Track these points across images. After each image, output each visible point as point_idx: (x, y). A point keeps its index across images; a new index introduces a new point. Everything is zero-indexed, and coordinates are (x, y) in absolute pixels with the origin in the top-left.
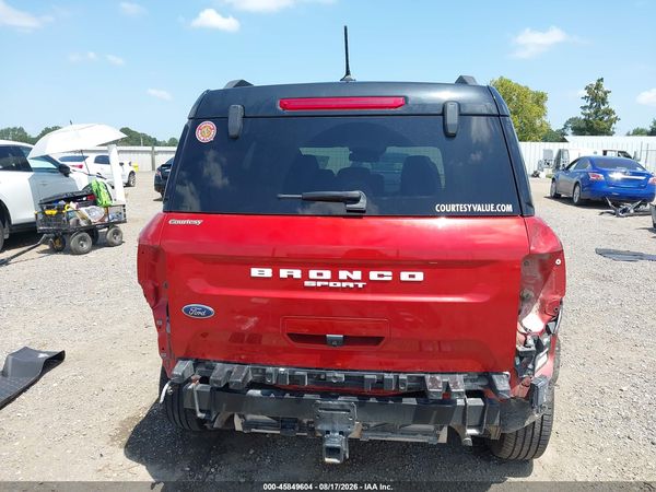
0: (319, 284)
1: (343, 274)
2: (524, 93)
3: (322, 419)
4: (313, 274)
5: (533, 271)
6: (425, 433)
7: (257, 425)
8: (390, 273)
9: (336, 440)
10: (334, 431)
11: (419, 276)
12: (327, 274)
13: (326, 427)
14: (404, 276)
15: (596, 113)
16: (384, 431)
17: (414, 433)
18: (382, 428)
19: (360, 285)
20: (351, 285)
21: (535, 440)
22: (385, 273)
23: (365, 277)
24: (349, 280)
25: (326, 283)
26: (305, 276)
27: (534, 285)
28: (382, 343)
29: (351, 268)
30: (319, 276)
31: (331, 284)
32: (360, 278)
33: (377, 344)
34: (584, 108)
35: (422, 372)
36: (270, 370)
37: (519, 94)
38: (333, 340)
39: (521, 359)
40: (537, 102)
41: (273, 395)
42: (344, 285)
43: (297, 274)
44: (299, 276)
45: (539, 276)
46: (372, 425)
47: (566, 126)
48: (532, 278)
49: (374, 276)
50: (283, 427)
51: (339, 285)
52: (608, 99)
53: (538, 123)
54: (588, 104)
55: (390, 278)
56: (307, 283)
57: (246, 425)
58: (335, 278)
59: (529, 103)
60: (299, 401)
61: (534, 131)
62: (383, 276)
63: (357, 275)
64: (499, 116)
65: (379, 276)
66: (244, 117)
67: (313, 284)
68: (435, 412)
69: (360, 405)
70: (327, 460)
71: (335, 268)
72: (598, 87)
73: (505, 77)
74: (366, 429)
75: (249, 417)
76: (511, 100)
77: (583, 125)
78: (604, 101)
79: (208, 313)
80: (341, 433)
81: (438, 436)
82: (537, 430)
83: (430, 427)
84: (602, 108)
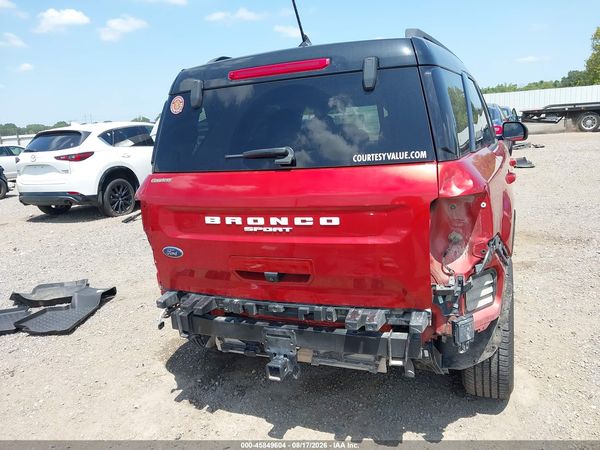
0: (256, 229)
1: (273, 221)
3: (270, 344)
4: (250, 221)
5: (460, 214)
6: (367, 363)
7: (232, 346)
8: (311, 219)
9: (278, 362)
10: (280, 354)
11: (336, 221)
12: (261, 221)
13: (273, 350)
14: (323, 221)
16: (331, 358)
17: (357, 362)
18: (330, 356)
19: (288, 230)
20: (280, 230)
21: (494, 380)
22: (307, 219)
23: (291, 223)
24: (279, 225)
25: (261, 229)
26: (245, 223)
27: (463, 228)
28: (310, 280)
29: (279, 215)
30: (255, 223)
31: (265, 229)
32: (286, 223)
33: (307, 281)
35: (347, 306)
36: (227, 300)
38: (270, 276)
39: (444, 297)
41: (233, 321)
42: (275, 230)
43: (238, 221)
44: (240, 223)
45: (466, 220)
46: (322, 352)
48: (459, 221)
49: (298, 221)
50: (246, 349)
51: (271, 229)
55: (311, 223)
56: (246, 229)
57: (224, 346)
58: (267, 224)
60: (252, 328)
62: (305, 221)
63: (284, 221)
64: (418, 66)
65: (303, 221)
66: (203, 90)
67: (251, 229)
68: (362, 343)
69: (299, 333)
70: (271, 377)
71: (267, 215)
74: (317, 355)
75: (227, 340)
79: (179, 254)
80: (285, 356)
81: (377, 366)
82: (494, 369)
83: (369, 357)
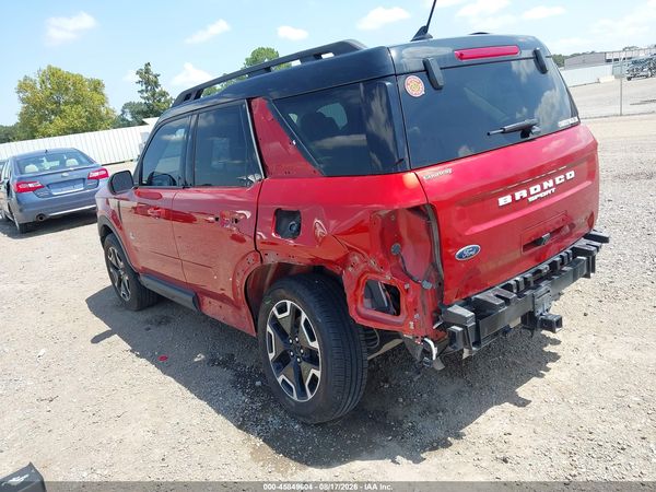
0: (536, 197)
2: (78, 81)
3: (538, 306)
4: (532, 190)
12: (538, 188)
13: (540, 311)
15: (153, 96)
19: (554, 190)
20: (550, 192)
24: (548, 188)
25: (539, 195)
26: (529, 194)
30: (535, 191)
32: (552, 185)
34: (141, 92)
37: (74, 83)
40: (95, 89)
43: (524, 193)
44: (526, 195)
47: (124, 112)
51: (545, 194)
52: (160, 82)
53: (103, 111)
54: (144, 88)
55: (564, 180)
56: (531, 199)
58: (542, 189)
59: (88, 91)
60: (526, 299)
61: (101, 119)
62: (561, 179)
67: (533, 198)
72: (147, 71)
73: (54, 66)
76: (67, 89)
77: (145, 109)
78: (156, 84)
84: (157, 90)
